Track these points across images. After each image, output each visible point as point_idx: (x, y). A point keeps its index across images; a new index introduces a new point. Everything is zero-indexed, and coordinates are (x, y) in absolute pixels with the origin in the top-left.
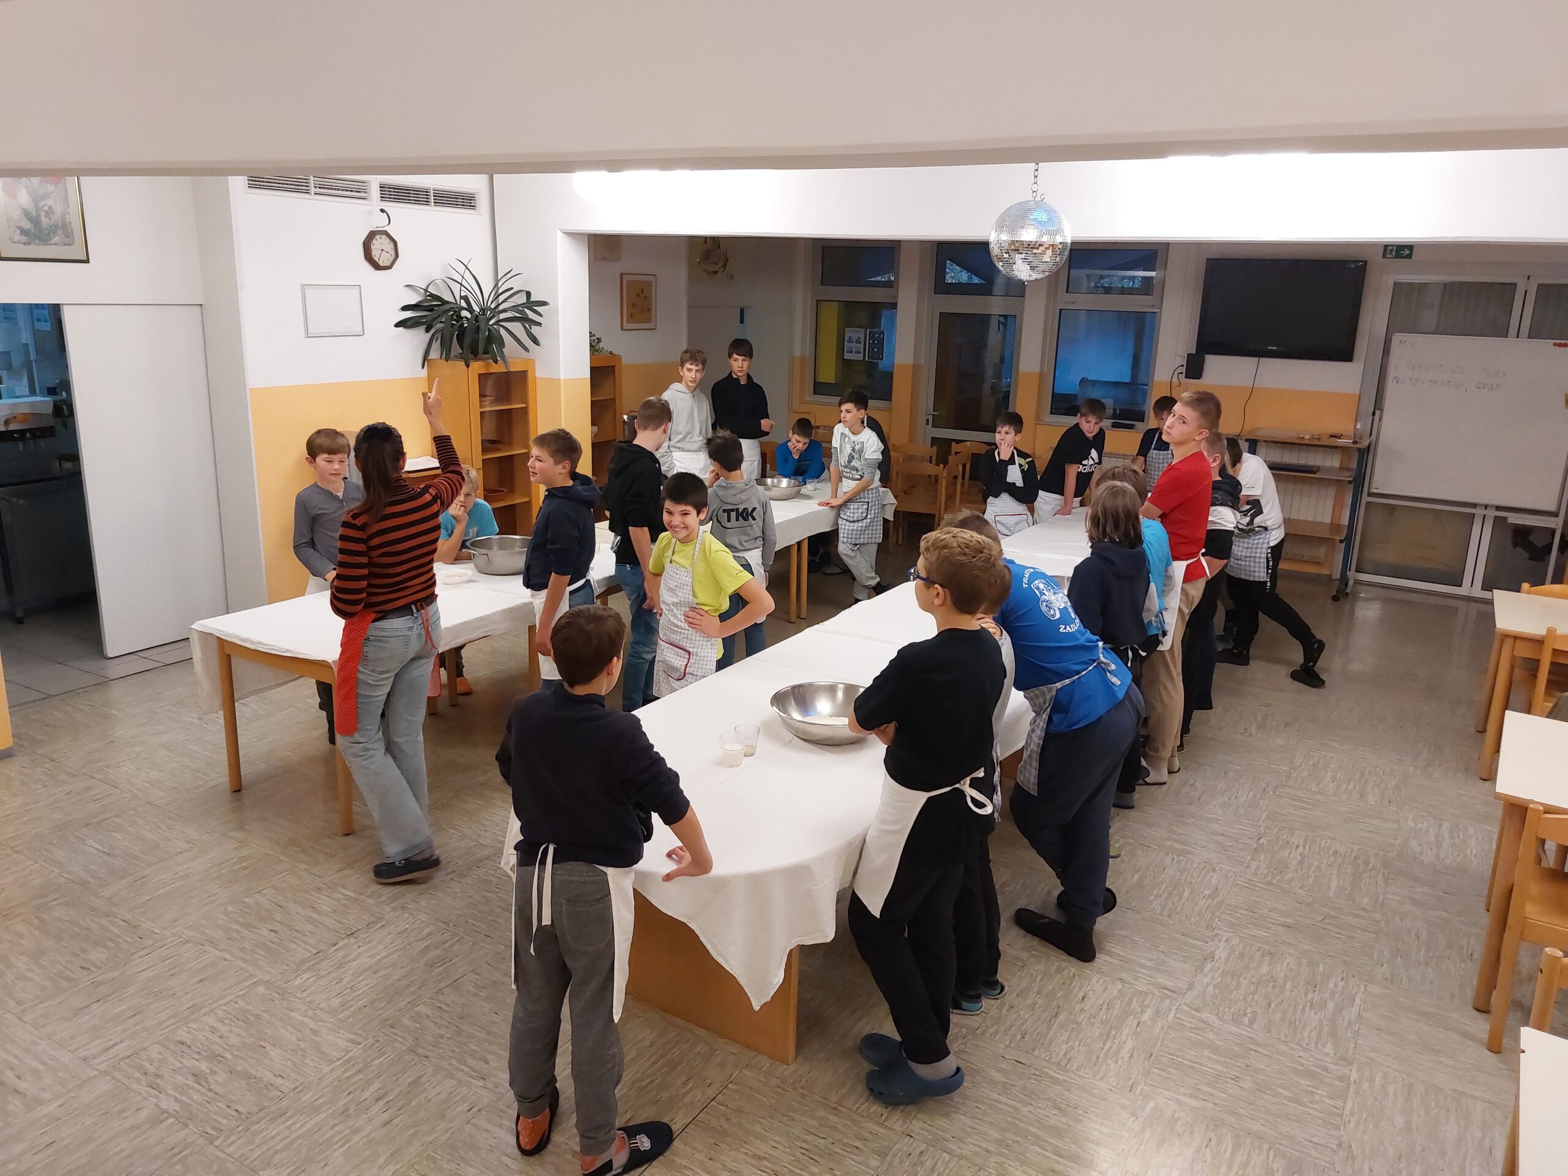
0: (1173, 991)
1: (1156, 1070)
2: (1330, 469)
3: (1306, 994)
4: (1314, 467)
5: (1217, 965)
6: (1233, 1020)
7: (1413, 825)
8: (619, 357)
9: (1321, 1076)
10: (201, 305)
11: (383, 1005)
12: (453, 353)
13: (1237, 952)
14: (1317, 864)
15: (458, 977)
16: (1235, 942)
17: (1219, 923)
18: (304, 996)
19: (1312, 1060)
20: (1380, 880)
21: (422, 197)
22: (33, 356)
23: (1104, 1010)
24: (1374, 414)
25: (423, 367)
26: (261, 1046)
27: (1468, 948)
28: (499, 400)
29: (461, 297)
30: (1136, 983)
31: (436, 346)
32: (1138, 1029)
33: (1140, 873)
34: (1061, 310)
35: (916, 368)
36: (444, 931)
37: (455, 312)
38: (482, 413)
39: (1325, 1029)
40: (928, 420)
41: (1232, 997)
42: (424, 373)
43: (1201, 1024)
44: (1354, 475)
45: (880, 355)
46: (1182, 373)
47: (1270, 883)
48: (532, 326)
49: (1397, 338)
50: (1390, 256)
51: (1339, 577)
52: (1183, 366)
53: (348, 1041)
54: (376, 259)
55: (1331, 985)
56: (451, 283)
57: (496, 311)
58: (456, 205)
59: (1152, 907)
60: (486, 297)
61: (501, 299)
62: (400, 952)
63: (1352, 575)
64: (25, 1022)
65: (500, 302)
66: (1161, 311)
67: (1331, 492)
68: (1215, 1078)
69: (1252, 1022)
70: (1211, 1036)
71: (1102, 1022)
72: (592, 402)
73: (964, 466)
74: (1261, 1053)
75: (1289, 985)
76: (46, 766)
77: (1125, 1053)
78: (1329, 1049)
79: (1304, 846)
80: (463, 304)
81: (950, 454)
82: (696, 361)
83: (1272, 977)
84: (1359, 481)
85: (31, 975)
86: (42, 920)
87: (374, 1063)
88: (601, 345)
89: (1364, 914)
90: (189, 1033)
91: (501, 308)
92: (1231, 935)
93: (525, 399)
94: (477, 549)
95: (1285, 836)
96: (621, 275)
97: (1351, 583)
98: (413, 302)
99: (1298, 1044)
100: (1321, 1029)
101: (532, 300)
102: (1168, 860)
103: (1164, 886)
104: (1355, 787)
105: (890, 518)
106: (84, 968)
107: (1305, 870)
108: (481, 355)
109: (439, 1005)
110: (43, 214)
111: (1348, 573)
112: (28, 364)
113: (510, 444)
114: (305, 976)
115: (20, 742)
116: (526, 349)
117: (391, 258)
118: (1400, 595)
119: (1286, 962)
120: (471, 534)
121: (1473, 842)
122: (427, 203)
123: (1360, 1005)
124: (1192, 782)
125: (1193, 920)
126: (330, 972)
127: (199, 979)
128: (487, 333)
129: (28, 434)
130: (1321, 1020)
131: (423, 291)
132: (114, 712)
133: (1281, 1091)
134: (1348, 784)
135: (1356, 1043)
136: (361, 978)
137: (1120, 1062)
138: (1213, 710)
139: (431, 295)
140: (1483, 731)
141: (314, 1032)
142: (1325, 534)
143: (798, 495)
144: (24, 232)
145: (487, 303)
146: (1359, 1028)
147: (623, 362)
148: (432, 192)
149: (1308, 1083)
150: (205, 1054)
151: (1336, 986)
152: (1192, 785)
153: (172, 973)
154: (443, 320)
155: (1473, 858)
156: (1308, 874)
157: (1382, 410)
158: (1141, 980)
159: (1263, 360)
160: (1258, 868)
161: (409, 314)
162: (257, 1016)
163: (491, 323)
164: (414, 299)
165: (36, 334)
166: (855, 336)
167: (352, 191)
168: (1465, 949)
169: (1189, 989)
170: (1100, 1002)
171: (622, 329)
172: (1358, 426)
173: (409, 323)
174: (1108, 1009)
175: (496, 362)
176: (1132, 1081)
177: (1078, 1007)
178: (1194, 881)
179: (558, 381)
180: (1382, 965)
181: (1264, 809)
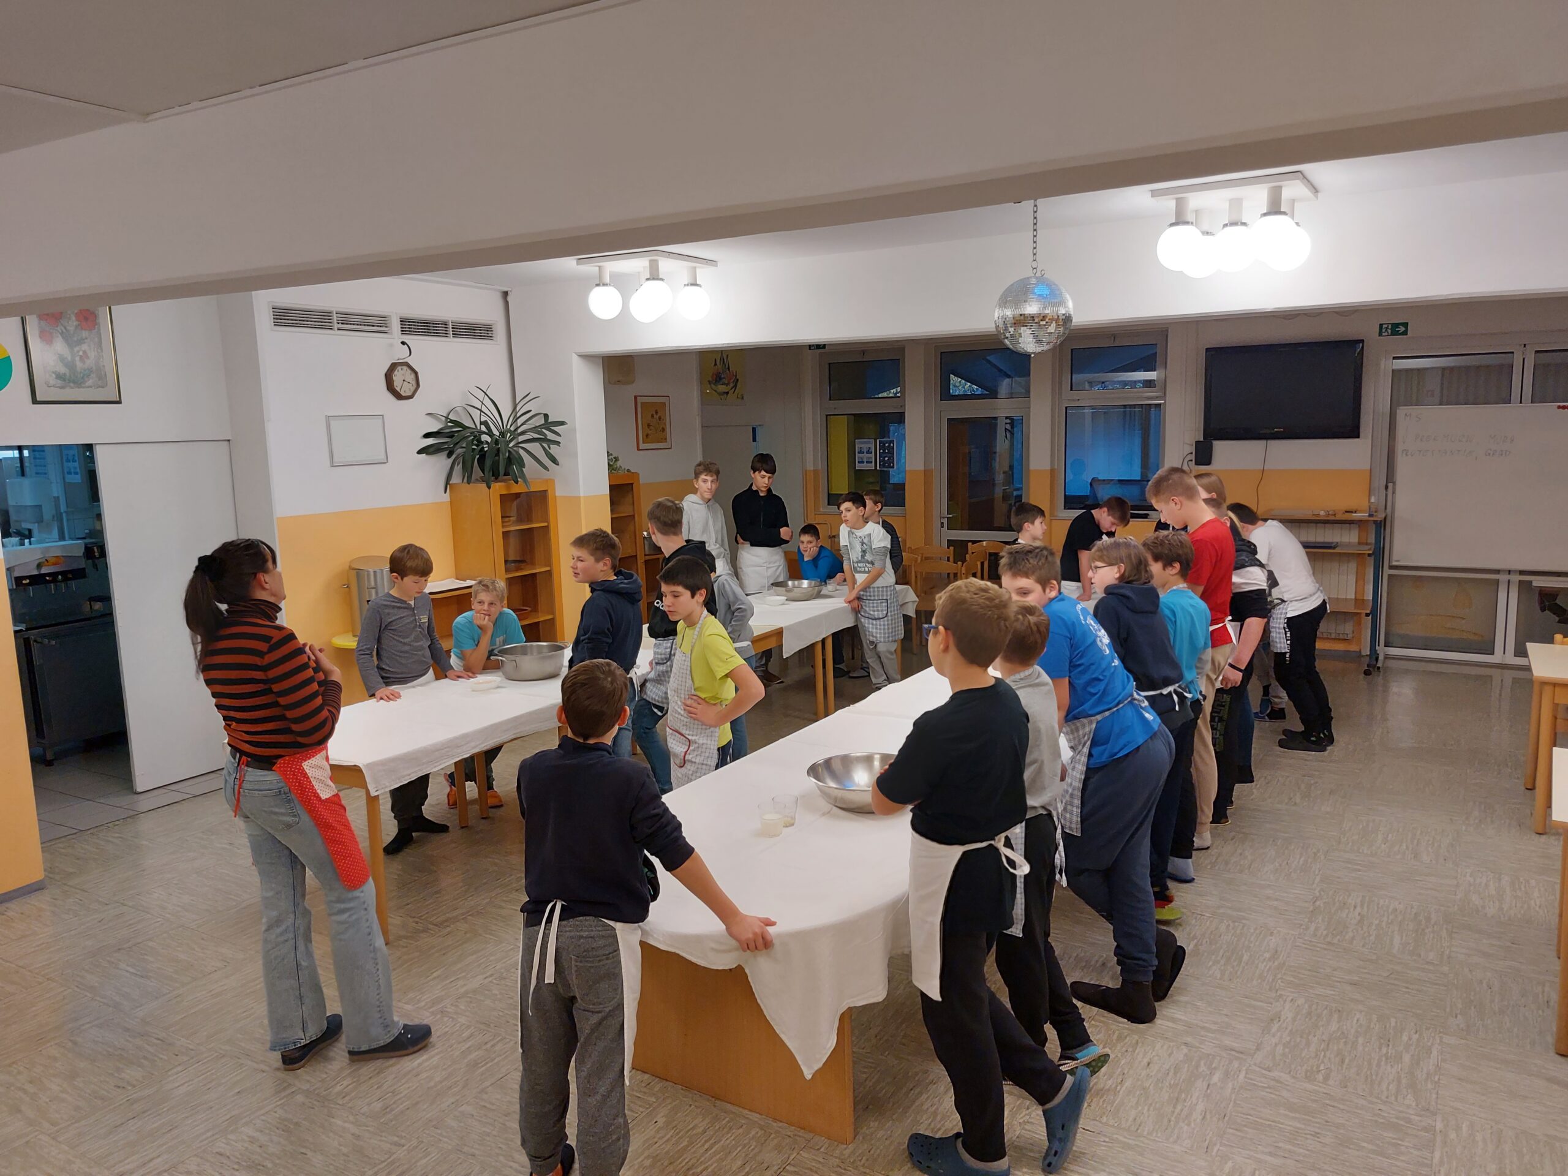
0: (1242, 1053)
1: (1231, 1131)
2: (1349, 545)
3: (1380, 1049)
4: (1332, 543)
5: (1284, 1025)
6: (1306, 1077)
7: (1472, 880)
8: (636, 475)
9: (1404, 1128)
10: (229, 440)
11: (425, 1107)
12: (474, 477)
13: (1304, 1011)
14: (1377, 922)
15: (501, 1076)
16: (1301, 1001)
17: (1282, 984)
18: (344, 1102)
19: (1394, 1112)
20: (1444, 934)
21: (441, 329)
22: (63, 508)
23: (1171, 1074)
24: (1387, 487)
25: (445, 492)
26: (302, 1153)
27: (1543, 996)
28: (520, 520)
29: (481, 423)
30: (1202, 1046)
31: (458, 469)
32: (1209, 1091)
33: (1196, 941)
34: (1066, 408)
35: (927, 473)
36: (485, 1032)
37: (475, 436)
38: (506, 534)
39: (1404, 1081)
40: (943, 523)
41: (1303, 1055)
42: (446, 497)
43: (1272, 1083)
44: (1373, 547)
45: (890, 463)
46: (1191, 460)
47: (1329, 943)
48: (551, 446)
49: (1401, 411)
50: (1386, 334)
51: (1369, 653)
52: (1192, 453)
53: (391, 1144)
54: (398, 389)
55: (1405, 1038)
56: (470, 409)
57: (515, 434)
58: (474, 337)
59: (1211, 972)
60: (505, 421)
61: (520, 421)
62: (442, 1055)
63: (1381, 650)
64: (60, 1142)
65: (519, 425)
66: (1165, 402)
67: (1353, 566)
68: (1294, 1135)
69: (1326, 1078)
70: (1285, 1093)
71: (1171, 1086)
72: (612, 519)
73: (982, 564)
74: (1339, 1108)
75: (1361, 1040)
76: (77, 896)
77: (1197, 1116)
78: (1410, 1100)
79: (1362, 906)
80: (483, 428)
81: (967, 553)
82: (710, 471)
83: (1343, 1033)
84: (1379, 554)
85: (64, 1095)
86: (75, 1043)
87: (419, 1164)
88: (619, 464)
89: (1431, 968)
90: (227, 1144)
91: (519, 431)
92: (1296, 995)
93: (545, 517)
94: (505, 656)
95: (1341, 897)
96: (636, 397)
97: (1381, 658)
98: (435, 430)
99: (1378, 1098)
100: (1399, 1082)
101: (550, 421)
102: (1223, 927)
103: (1222, 952)
104: (1407, 848)
105: (912, 614)
106: (119, 1087)
107: (1365, 928)
108: (501, 477)
109: (483, 1103)
110: (77, 359)
111: (1377, 647)
112: (58, 517)
113: (533, 564)
114: (345, 1083)
115: (51, 875)
116: (546, 468)
117: (413, 389)
118: (1433, 667)
119: (1355, 1019)
120: (498, 643)
121: (1536, 894)
122: (446, 335)
123: (1438, 1056)
124: (1240, 851)
125: (1255, 982)
126: (370, 1078)
127: (237, 1091)
128: (507, 454)
129: (60, 577)
130: (1398, 1072)
131: (444, 419)
132: (144, 843)
133: (1365, 1144)
134: (1401, 846)
135: (1437, 1093)
136: (403, 1081)
137: (1193, 1125)
138: (1255, 783)
139: (452, 421)
140: (1532, 789)
141: (358, 1137)
142: (1351, 609)
143: (819, 596)
144: (59, 376)
145: (506, 426)
146: (1439, 1079)
147: (642, 481)
148: (451, 324)
149: (1391, 1135)
150: (244, 1164)
151: (1410, 1039)
152: (1241, 854)
153: (208, 1087)
154: (464, 445)
155: (1537, 909)
156: (1369, 933)
157: (1394, 483)
158: (1207, 1043)
159: (1269, 441)
160: (1317, 929)
161: (430, 441)
162: (297, 1124)
163: (510, 446)
164: (435, 427)
165: (67, 486)
166: (865, 447)
167: (373, 326)
168: (1540, 996)
169: (1258, 1049)
170: (1166, 1066)
171: (638, 449)
172: (1373, 500)
173: (431, 450)
174: (1175, 1073)
175: (517, 482)
176: (1207, 1142)
177: (1144, 1073)
178: (1252, 945)
179: (578, 498)
180: (1456, 1017)
181: (1317, 873)
